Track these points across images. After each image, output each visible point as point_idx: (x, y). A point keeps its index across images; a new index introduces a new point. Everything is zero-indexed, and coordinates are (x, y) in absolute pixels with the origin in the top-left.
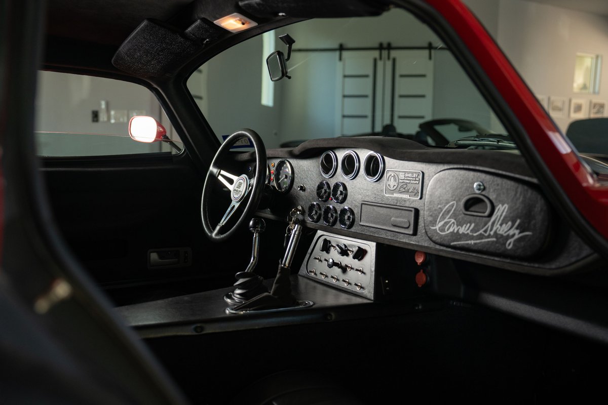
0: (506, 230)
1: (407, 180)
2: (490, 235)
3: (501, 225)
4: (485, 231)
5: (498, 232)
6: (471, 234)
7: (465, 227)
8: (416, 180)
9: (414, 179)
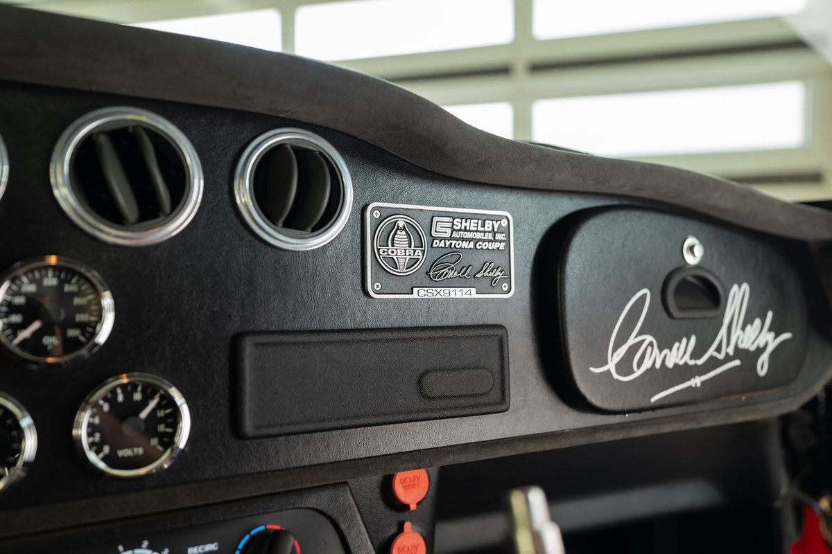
0: (753, 338)
1: (463, 240)
2: (727, 354)
3: (743, 328)
4: (719, 350)
5: (741, 346)
6: (692, 362)
7: (678, 348)
8: (495, 241)
9: (490, 236)
